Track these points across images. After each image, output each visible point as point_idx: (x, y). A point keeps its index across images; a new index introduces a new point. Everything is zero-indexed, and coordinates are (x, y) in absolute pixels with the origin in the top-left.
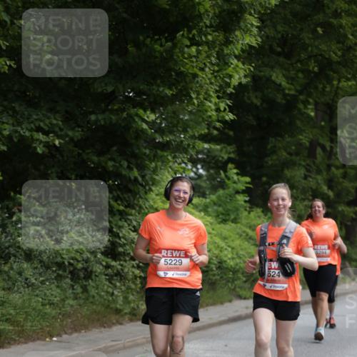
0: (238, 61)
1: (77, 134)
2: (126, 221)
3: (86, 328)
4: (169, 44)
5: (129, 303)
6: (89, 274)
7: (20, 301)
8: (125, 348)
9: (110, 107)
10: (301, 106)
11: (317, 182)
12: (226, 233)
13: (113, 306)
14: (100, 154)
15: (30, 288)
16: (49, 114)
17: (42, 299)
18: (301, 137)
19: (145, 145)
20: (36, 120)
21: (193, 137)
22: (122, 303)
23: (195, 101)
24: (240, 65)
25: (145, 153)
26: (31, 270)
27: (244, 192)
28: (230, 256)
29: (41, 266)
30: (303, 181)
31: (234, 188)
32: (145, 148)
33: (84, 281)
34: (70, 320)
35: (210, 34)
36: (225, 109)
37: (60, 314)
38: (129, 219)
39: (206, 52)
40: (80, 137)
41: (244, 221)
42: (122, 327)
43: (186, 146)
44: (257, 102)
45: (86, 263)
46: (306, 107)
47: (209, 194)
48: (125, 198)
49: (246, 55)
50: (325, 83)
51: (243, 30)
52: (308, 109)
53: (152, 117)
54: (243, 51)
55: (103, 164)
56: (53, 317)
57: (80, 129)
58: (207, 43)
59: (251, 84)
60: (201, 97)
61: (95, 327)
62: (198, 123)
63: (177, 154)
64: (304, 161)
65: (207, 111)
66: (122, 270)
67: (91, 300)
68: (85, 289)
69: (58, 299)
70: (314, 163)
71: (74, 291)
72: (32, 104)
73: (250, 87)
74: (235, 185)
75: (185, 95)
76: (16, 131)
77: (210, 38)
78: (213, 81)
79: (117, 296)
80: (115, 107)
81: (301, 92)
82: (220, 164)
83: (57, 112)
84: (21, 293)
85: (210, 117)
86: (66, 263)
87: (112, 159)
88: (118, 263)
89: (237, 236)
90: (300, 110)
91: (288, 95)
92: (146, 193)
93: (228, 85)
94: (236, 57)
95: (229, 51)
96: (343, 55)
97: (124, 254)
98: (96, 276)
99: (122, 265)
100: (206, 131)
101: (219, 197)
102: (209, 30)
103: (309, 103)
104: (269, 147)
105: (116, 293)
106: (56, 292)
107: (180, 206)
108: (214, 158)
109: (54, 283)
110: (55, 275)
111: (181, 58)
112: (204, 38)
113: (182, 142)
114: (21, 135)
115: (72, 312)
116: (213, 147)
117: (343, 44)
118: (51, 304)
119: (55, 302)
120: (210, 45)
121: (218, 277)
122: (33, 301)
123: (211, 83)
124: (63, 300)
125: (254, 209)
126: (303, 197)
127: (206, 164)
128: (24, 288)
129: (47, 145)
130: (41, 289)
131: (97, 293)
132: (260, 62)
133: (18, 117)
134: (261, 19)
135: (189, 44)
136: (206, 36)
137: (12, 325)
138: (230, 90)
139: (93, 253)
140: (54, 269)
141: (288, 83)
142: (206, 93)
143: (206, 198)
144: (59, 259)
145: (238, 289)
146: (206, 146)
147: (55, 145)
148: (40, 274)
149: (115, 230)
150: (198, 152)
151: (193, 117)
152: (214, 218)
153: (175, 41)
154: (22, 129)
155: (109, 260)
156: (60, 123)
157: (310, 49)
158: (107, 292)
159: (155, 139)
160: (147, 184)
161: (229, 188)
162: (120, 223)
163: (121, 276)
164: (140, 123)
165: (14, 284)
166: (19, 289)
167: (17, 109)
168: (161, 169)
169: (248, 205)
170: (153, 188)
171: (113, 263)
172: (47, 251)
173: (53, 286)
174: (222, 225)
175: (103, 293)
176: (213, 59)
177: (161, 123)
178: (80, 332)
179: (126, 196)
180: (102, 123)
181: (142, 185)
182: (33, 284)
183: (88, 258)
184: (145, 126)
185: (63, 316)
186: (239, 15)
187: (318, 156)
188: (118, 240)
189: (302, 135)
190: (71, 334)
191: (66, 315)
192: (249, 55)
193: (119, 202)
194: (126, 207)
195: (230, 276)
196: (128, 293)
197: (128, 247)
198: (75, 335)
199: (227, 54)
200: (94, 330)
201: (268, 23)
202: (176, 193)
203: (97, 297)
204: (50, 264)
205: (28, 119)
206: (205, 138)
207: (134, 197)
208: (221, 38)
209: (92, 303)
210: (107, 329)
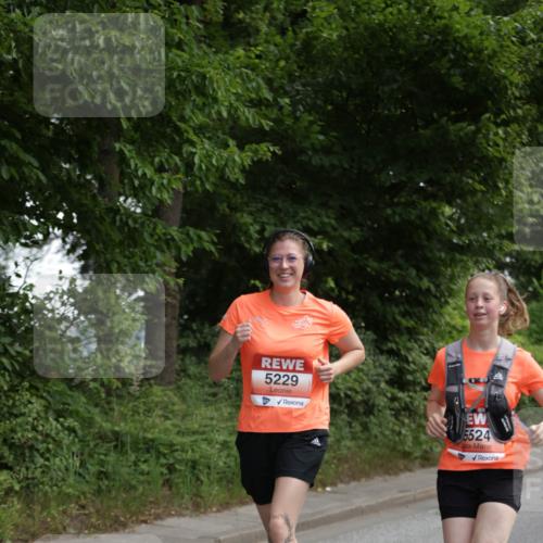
1: (354, 234)
2: (416, 342)
3: (368, 475)
4: (472, 127)
5: (420, 444)
6: (370, 409)
8: (415, 500)
9: (395, 200)
13: (400, 448)
14: (381, 259)
16: (319, 211)
19: (439, 246)
20: (304, 218)
21: (500, 236)
22: (411, 445)
23: (504, 193)
25: (440, 257)
32: (439, 250)
33: (364, 417)
34: (347, 466)
35: (520, 108)
37: (334, 458)
38: (419, 340)
40: (358, 238)
42: (412, 474)
43: (491, 248)
45: (367, 394)
48: (414, 313)
53: (449, 211)
55: (385, 273)
57: (358, 229)
58: (517, 119)
60: (511, 186)
61: (377, 474)
66: (411, 402)
67: (373, 440)
68: (365, 427)
71: (352, 430)
72: (299, 198)
77: (519, 112)
79: (405, 436)
80: (403, 200)
82: (533, 270)
83: (330, 208)
86: (342, 395)
87: (397, 266)
88: (406, 394)
92: (441, 307)
97: (414, 383)
98: (379, 411)
99: (411, 397)
102: (519, 103)
105: (403, 432)
107: (290, 283)
108: (525, 261)
115: (349, 456)
120: (520, 121)
124: (338, 441)
127: (515, 270)
131: (381, 433)
133: (282, 215)
136: (515, 110)
139: (376, 382)
146: (515, 247)
149: (403, 352)
150: (505, 254)
152: (526, 338)
155: (396, 391)
156: (333, 222)
158: (393, 431)
159: (451, 240)
160: (443, 295)
162: (409, 345)
163: (410, 411)
167: (280, 205)
168: (459, 277)
170: (450, 301)
171: (400, 395)
176: (524, 137)
177: (460, 219)
178: (360, 480)
179: (416, 310)
181: (435, 297)
183: (369, 389)
185: (339, 460)
188: (406, 366)
190: (348, 483)
191: (342, 460)
193: (408, 318)
196: (419, 432)
197: (418, 375)
198: (353, 484)
200: (376, 478)
203: (380, 437)
205: (294, 217)
207: (426, 311)
208: (534, 111)
209: (374, 444)
210: (393, 477)
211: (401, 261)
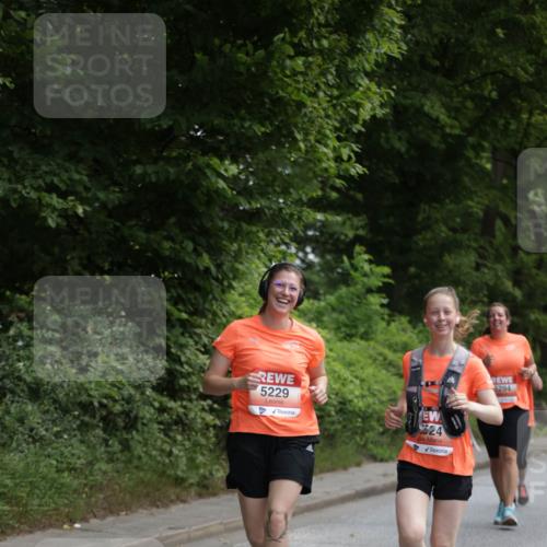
0: (370, 81)
1: (111, 197)
2: (191, 337)
3: (128, 508)
4: (261, 53)
5: (197, 467)
6: (132, 422)
7: (22, 465)
8: (190, 540)
9: (165, 154)
10: (470, 154)
11: (496, 275)
12: (351, 356)
13: (170, 472)
14: (149, 228)
15: (38, 444)
16: (67, 164)
17: (57, 461)
18: (470, 203)
19: (221, 214)
20: (46, 172)
21: (299, 202)
22: (185, 468)
23: (302, 145)
24: (374, 87)
25: (223, 228)
26: (39, 415)
27: (379, 290)
28: (357, 393)
29: (56, 408)
30: (475, 273)
31: (364, 284)
32: (222, 220)
33: (124, 432)
34: (101, 496)
35: (325, 38)
36: (350, 158)
37: (85, 485)
38: (196, 334)
39: (320, 66)
40: (116, 202)
41: (381, 337)
42: (186, 506)
43: (287, 217)
44: (401, 146)
45: (128, 403)
46: (478, 156)
47: (325, 294)
48: (189, 299)
49: (382, 71)
50: (508, 116)
51: (379, 32)
52: (482, 158)
53: (233, 170)
54: (377, 64)
55: (155, 246)
56: (75, 491)
57: (117, 190)
58: (321, 51)
59: (391, 118)
60: (312, 138)
61: (141, 506)
62: (308, 181)
63: (273, 229)
64: (476, 240)
65: (320, 161)
66: (185, 414)
67: (136, 462)
68: (126, 446)
69: (83, 461)
70: (491, 243)
71: (109, 449)
72: (40, 147)
73: (389, 123)
74: (365, 280)
75: (284, 136)
76: (15, 191)
77: (325, 43)
78: (330, 113)
79: (177, 456)
80: (174, 154)
81: (470, 132)
82: (342, 246)
83: (80, 161)
84: (22, 452)
85: (326, 170)
86: (96, 404)
87: (170, 238)
88: (179, 403)
89: (370, 361)
90: (468, 160)
91: (450, 135)
92: (223, 292)
93: (355, 119)
94: (367, 74)
95: (355, 66)
96: (537, 73)
97: (188, 389)
98: (143, 424)
99: (185, 407)
100: (320, 193)
101: (340, 299)
102: (323, 30)
103: (483, 149)
104: (420, 218)
105: (175, 451)
106: (80, 449)
107: (285, 309)
108: (332, 235)
109: (75, 436)
110: (78, 422)
111: (280, 75)
112: (315, 44)
113: (281, 209)
114: (22, 197)
115: (105, 482)
116: (330, 218)
117: (537, 54)
118: (72, 469)
119: (78, 466)
120: (326, 54)
121: (339, 427)
122: (42, 464)
123: (328, 116)
124: (91, 464)
125: (396, 318)
126: (473, 298)
127: (320, 245)
128: (28, 444)
129: (64, 214)
130: (55, 445)
131: (146, 452)
132: (405, 83)
133: (18, 168)
134: (407, 15)
135: (292, 53)
136: (318, 40)
137: (7, 503)
138: (357, 128)
139: (139, 387)
140: (76, 413)
141: (449, 117)
142: (319, 132)
143: (319, 300)
144: (84, 398)
145: (370, 446)
146: (320, 216)
147: (76, 214)
148: (54, 421)
149: (173, 350)
150: (307, 227)
151: (298, 170)
152: (333, 332)
153: (271, 48)
154: (25, 187)
155: (165, 399)
156: (85, 178)
157: (484, 62)
158: (162, 451)
159: (237, 205)
160: (225, 276)
161: (356, 284)
162: (183, 340)
163: (184, 425)
164: (213, 179)
165: (11, 438)
166: (18, 445)
167: (16, 155)
168: (247, 253)
169: (386, 311)
170: (235, 284)
171: (171, 404)
172: (65, 385)
173: (74, 441)
174: (346, 343)
175: (154, 453)
176: (330, 77)
177: (247, 180)
178: (118, 515)
179: (191, 296)
180: (154, 179)
182: (42, 438)
183: (131, 396)
184: (222, 184)
185: (91, 488)
186: (372, 7)
187: (498, 233)
188: (178, 367)
189: (472, 200)
190: (103, 517)
191: (95, 488)
192: (387, 71)
193: (180, 307)
194: (191, 314)
195: (358, 424)
196: (195, 452)
197: (194, 378)
198: (110, 519)
199: (354, 70)
200: (140, 511)
201: (418, 20)
202: (278, 289)
203: (145, 459)
204: (70, 405)
205: (34, 171)
206: (318, 204)
207: (205, 297)
208: (343, 43)
209: (137, 467)
210: (162, 510)
211: (175, 231)
